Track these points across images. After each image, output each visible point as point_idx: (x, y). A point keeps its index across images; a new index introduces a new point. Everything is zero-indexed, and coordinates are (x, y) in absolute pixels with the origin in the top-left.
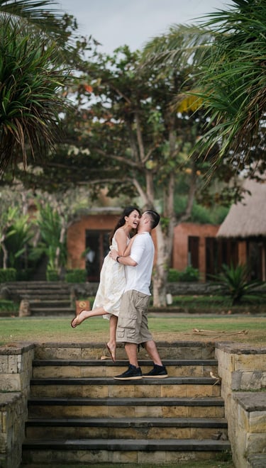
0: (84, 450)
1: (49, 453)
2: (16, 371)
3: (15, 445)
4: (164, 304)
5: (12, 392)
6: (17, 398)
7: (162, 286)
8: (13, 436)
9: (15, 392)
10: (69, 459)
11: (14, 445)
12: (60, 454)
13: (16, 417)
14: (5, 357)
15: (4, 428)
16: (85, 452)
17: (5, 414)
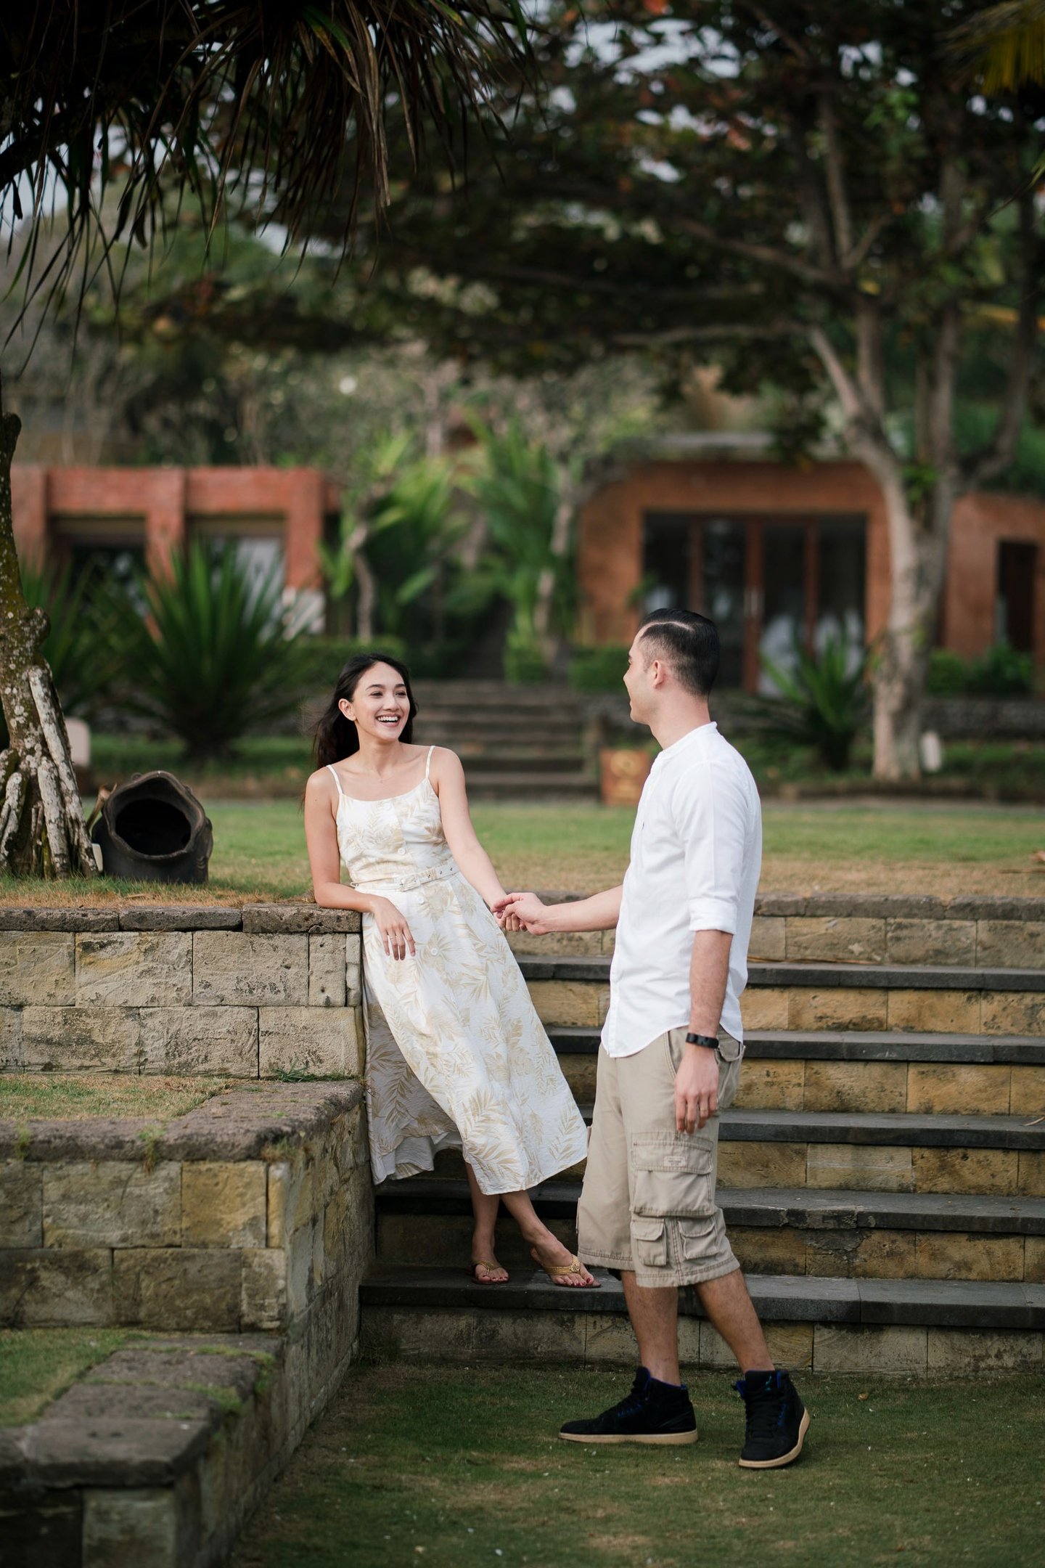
0: (602, 1313)
1: (464, 1322)
2: (339, 998)
3: (326, 1294)
4: (913, 769)
5: (324, 1078)
6: (338, 1106)
7: (907, 705)
8: (320, 1257)
9: (336, 1078)
10: (543, 1348)
11: (324, 1294)
12: (507, 1328)
13: (332, 1176)
14: (298, 941)
15: (275, 1229)
16: (605, 1323)
17: (278, 1171)
